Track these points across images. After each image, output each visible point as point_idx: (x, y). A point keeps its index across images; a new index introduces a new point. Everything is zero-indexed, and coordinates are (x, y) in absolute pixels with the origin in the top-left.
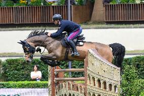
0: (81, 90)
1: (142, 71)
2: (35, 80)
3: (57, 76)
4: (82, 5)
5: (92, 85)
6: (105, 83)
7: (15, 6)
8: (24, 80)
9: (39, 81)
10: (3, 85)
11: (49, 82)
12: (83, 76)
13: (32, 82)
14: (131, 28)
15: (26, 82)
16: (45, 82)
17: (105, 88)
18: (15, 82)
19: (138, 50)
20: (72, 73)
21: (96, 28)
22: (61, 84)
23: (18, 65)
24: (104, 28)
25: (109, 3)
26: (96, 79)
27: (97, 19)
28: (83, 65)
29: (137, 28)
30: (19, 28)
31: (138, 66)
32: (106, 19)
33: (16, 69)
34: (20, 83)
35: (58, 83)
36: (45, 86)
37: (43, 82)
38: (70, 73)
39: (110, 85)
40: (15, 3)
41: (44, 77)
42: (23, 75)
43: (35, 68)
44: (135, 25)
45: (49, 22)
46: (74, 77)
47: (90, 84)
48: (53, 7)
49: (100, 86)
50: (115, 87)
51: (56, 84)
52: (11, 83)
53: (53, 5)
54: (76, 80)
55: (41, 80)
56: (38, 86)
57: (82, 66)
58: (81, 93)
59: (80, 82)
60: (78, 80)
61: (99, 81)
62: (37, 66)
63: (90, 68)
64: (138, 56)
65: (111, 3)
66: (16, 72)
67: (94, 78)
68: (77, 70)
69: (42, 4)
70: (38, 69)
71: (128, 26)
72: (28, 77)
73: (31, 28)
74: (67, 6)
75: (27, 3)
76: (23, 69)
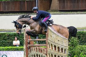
0: (44, 52)
1: (81, 40)
2: (16, 46)
3: (29, 43)
5: (51, 48)
6: (59, 48)
7: (3, 0)
8: (9, 46)
9: (18, 47)
11: (24, 47)
12: (45, 43)
13: (14, 47)
14: (75, 14)
16: (22, 47)
17: (59, 51)
18: (4, 47)
20: (39, 41)
22: (31, 48)
23: (5, 37)
24: (58, 14)
26: (53, 46)
28: (45, 36)
29: (78, 14)
30: (6, 14)
31: (79, 38)
32: (59, 9)
33: (4, 39)
35: (30, 48)
36: (22, 50)
37: (20, 47)
39: (62, 49)
41: (21, 44)
42: (8, 43)
43: (16, 38)
44: (77, 13)
45: (24, 10)
46: (40, 44)
47: (49, 48)
48: (27, 1)
49: (55, 49)
50: (65, 50)
51: (29, 48)
55: (19, 46)
56: (17, 50)
58: (44, 53)
59: (43, 47)
61: (55, 46)
62: (17, 38)
63: (49, 38)
66: (4, 41)
67: (52, 45)
68: (42, 39)
70: (18, 39)
71: (73, 13)
72: (11, 44)
76: (8, 39)
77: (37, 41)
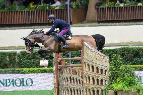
0: (79, 74)
1: (126, 58)
2: (43, 67)
3: (60, 63)
4: (78, 8)
5: (87, 69)
6: (97, 68)
7: (26, 9)
8: (35, 67)
9: (46, 68)
10: (18, 71)
11: (54, 68)
12: (80, 63)
13: (41, 69)
15: (36, 69)
16: (51, 68)
17: (98, 72)
18: (28, 69)
19: (122, 43)
20: (72, 61)
21: (90, 26)
22: (63, 69)
23: (30, 56)
24: (95, 26)
25: (99, 6)
26: (90, 66)
27: (91, 19)
31: (122, 55)
32: (97, 19)
33: (28, 59)
34: (32, 69)
35: (60, 69)
36: (51, 71)
38: (70, 61)
39: (102, 70)
40: (26, 7)
41: (50, 65)
42: (34, 63)
46: (73, 64)
47: (86, 69)
48: (56, 10)
49: (93, 71)
50: (106, 71)
52: (25, 69)
53: (56, 8)
54: (75, 66)
55: (48, 67)
56: (45, 72)
57: (79, 55)
58: (79, 76)
59: (78, 68)
60: (76, 67)
61: (93, 67)
63: (85, 56)
64: (123, 47)
65: (101, 7)
69: (47, 8)
72: (37, 65)
73: (39, 27)
74: (67, 10)
75: (36, 7)
76: (33, 58)
77: (70, 60)
